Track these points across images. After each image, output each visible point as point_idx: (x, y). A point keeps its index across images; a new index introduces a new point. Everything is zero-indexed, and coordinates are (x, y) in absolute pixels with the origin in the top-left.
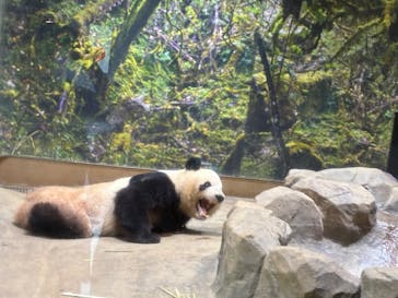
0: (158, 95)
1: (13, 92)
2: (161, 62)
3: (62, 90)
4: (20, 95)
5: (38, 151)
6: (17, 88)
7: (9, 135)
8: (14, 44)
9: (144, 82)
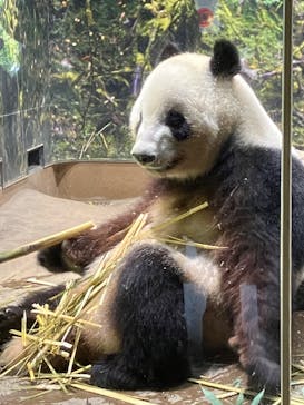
0: (266, 55)
1: (70, 74)
2: (267, 8)
3: (133, 65)
4: (80, 78)
5: (112, 151)
6: (76, 69)
7: (72, 134)
8: (63, 10)
9: (244, 39)
